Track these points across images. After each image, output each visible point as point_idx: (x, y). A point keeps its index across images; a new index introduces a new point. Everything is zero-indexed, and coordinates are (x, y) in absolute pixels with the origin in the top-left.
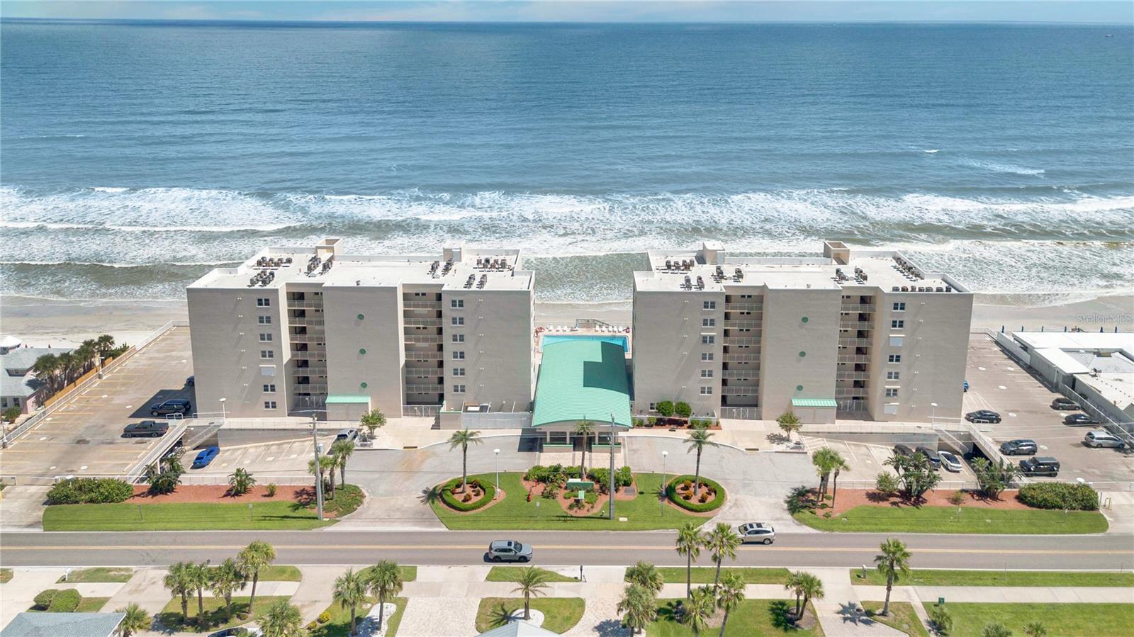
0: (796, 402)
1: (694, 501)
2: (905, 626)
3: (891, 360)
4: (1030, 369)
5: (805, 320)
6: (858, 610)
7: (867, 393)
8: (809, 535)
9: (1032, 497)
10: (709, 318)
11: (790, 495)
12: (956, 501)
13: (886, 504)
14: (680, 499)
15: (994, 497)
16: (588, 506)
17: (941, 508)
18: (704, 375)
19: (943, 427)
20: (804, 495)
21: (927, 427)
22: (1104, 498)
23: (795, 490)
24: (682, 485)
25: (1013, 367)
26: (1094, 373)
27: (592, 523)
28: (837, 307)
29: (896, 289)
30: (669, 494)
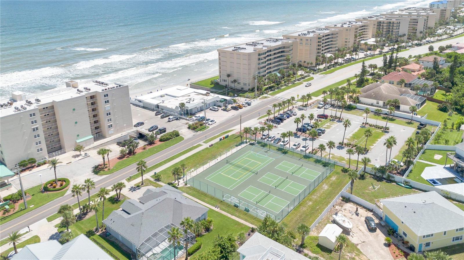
0: (78, 141)
1: (58, 187)
2: (149, 184)
3: (108, 115)
4: (144, 107)
5: (74, 110)
6: (134, 187)
7: (101, 130)
8: (107, 177)
9: (164, 139)
10: (34, 120)
11: (92, 170)
12: (144, 149)
13: (125, 158)
14: (52, 189)
15: (154, 143)
16: (12, 210)
17: (141, 152)
18: (37, 144)
19: (129, 131)
20: (97, 168)
21: (124, 133)
22: (180, 132)
23: (93, 168)
24: (50, 185)
25: (139, 109)
26: (163, 102)
27: (19, 214)
28: (85, 102)
29: (102, 90)
30: (46, 189)
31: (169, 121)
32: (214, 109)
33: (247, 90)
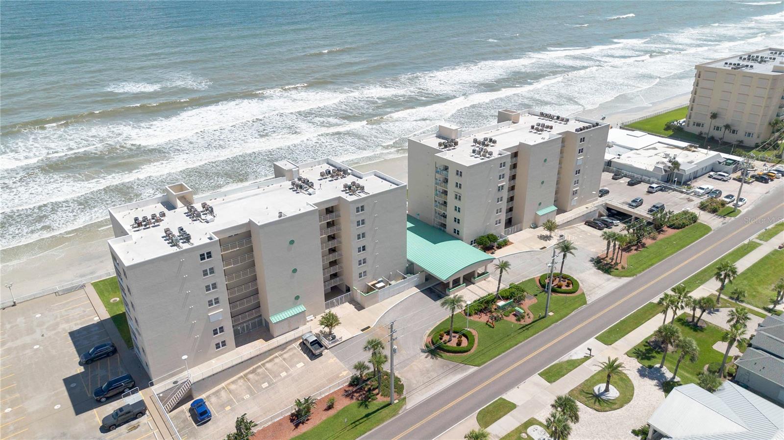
31: (649, 192)
32: (720, 177)
33: (753, 145)
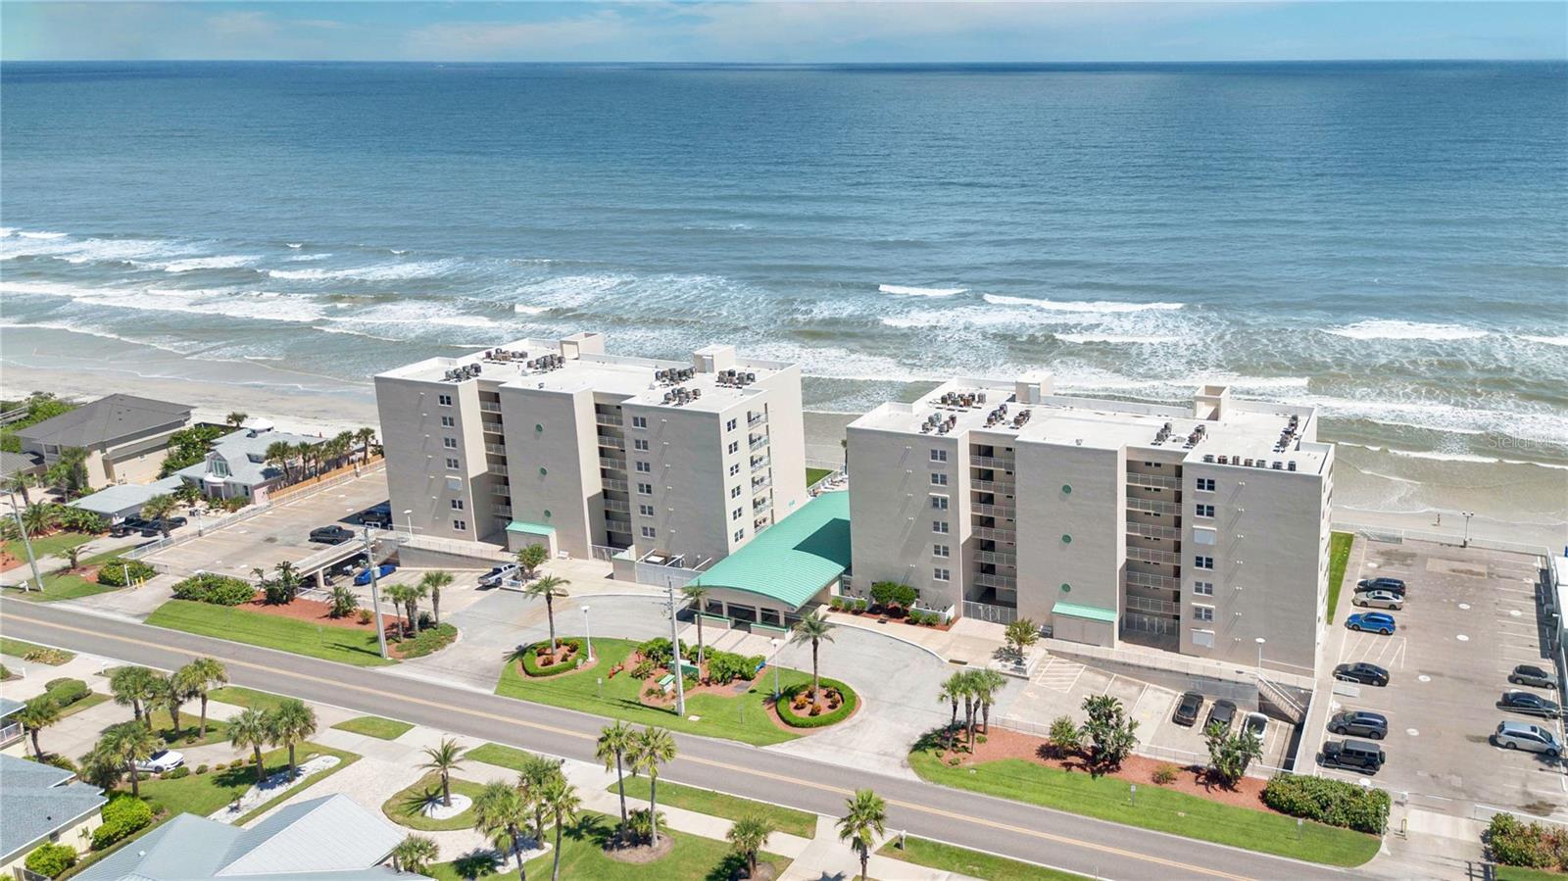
0: (1058, 608)
3: (1199, 564)
5: (1067, 489)
7: (1180, 611)
10: (939, 472)
12: (1166, 779)
13: (1054, 764)
14: (789, 707)
16: (669, 695)
17: (1134, 785)
18: (935, 552)
20: (954, 731)
21: (1249, 674)
28: (1113, 477)
30: (782, 698)
